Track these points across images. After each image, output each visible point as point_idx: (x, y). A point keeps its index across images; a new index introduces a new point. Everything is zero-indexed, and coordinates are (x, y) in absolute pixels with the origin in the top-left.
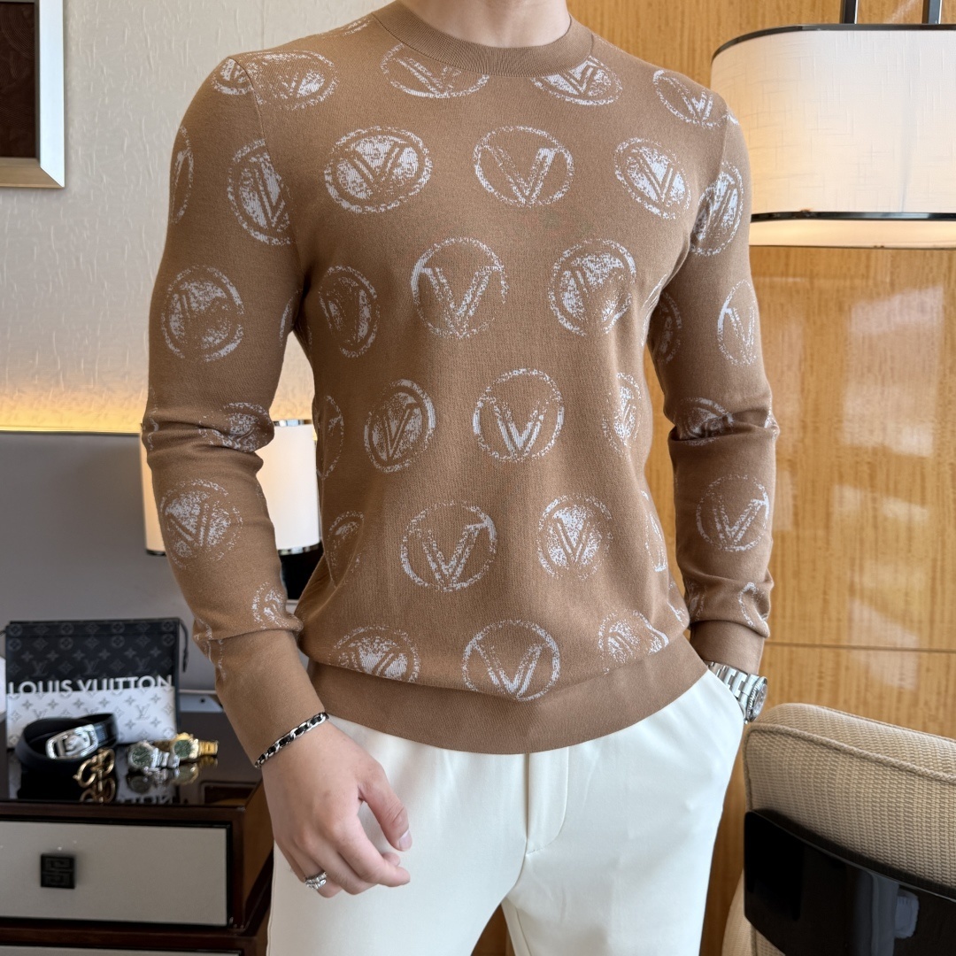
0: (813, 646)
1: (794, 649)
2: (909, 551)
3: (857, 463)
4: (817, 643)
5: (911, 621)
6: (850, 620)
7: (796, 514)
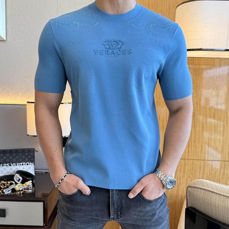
0: (198, 160)
1: (194, 160)
2: (223, 136)
3: (210, 113)
4: (200, 159)
5: (223, 154)
6: (208, 153)
7: (195, 126)
